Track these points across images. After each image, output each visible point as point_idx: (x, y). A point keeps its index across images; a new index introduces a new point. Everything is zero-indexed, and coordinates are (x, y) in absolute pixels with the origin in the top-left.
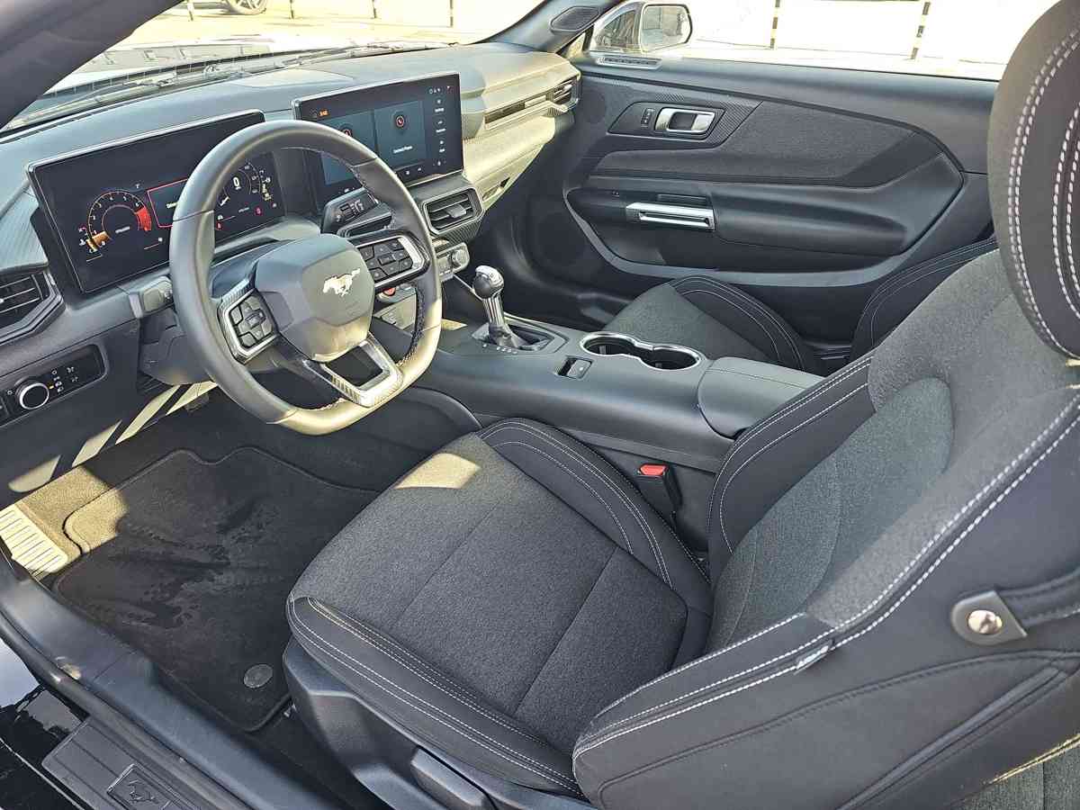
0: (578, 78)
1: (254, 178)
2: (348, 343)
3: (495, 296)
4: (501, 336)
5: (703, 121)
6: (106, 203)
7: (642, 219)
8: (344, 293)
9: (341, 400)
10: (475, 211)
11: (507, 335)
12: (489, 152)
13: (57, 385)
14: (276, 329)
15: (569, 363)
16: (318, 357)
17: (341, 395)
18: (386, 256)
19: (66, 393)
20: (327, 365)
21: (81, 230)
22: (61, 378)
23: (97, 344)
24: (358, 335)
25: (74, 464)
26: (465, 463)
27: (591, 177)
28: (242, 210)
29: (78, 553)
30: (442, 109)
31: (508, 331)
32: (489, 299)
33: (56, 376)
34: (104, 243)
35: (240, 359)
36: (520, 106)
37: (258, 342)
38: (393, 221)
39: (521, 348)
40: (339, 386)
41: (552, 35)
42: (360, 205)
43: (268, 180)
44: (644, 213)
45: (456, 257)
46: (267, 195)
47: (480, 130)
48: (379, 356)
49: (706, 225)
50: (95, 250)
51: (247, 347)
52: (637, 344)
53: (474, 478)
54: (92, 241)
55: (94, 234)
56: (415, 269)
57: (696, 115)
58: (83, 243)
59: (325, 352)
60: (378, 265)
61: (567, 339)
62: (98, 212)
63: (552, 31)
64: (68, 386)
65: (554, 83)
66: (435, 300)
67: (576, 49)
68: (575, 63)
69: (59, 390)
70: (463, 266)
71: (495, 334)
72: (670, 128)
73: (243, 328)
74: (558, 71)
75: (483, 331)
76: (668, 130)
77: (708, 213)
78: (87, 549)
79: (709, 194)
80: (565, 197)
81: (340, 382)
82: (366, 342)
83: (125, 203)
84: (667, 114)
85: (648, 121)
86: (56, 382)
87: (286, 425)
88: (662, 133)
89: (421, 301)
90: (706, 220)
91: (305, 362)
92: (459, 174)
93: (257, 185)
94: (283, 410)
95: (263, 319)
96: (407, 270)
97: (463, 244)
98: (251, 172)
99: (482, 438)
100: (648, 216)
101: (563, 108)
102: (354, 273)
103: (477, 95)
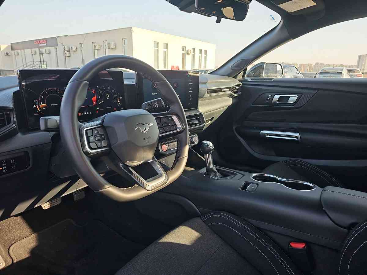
0: (241, 85)
1: (115, 96)
2: (143, 158)
3: (210, 154)
4: (212, 172)
5: (293, 98)
6: (49, 92)
7: (267, 136)
8: (145, 132)
9: (136, 185)
10: (202, 122)
11: (215, 172)
12: (208, 104)
13: (4, 168)
14: (109, 145)
15: (247, 184)
16: (128, 163)
17: (136, 183)
18: (166, 123)
19: (8, 173)
20: (131, 168)
21: (35, 101)
22: (6, 164)
23: (28, 151)
24: (149, 156)
25: (12, 215)
26: (193, 231)
27: (245, 122)
28: (108, 107)
29: (11, 263)
30: (192, 84)
31: (215, 170)
32: (207, 155)
33: (4, 163)
34: (44, 109)
35: (87, 154)
36: (220, 90)
37: (98, 148)
38: (170, 109)
39: (221, 177)
40: (136, 178)
41: (232, 70)
42: (157, 105)
43: (121, 98)
44: (268, 134)
45: (193, 140)
46: (119, 104)
47: (205, 95)
48: (158, 167)
49: (297, 139)
50: (39, 111)
51: (92, 149)
52: (279, 179)
53: (198, 240)
54: (39, 106)
55: (41, 104)
56: (178, 130)
57: (290, 97)
58: (34, 106)
59: (132, 160)
60: (162, 126)
61: (243, 175)
62: (44, 95)
63: (232, 69)
64: (9, 169)
65: (232, 85)
66: (186, 144)
67: (240, 76)
68: (240, 81)
69: (4, 171)
70: (196, 143)
71: (209, 171)
72: (278, 102)
73: (92, 139)
74: (234, 82)
75: (204, 170)
76: (277, 103)
77: (298, 135)
78: (15, 261)
79: (296, 127)
80: (234, 129)
81: (137, 176)
82: (152, 160)
83: (57, 93)
84: (277, 97)
85: (269, 100)
86: (4, 166)
87: (104, 192)
88: (275, 104)
89: (179, 145)
90: (296, 137)
91: (121, 165)
92: (196, 109)
93: (116, 99)
94: (104, 184)
95: (104, 139)
96: (175, 130)
97: (197, 135)
98: (114, 93)
99: (202, 220)
100: (269, 135)
101: (235, 95)
102: (151, 124)
103: (205, 83)
